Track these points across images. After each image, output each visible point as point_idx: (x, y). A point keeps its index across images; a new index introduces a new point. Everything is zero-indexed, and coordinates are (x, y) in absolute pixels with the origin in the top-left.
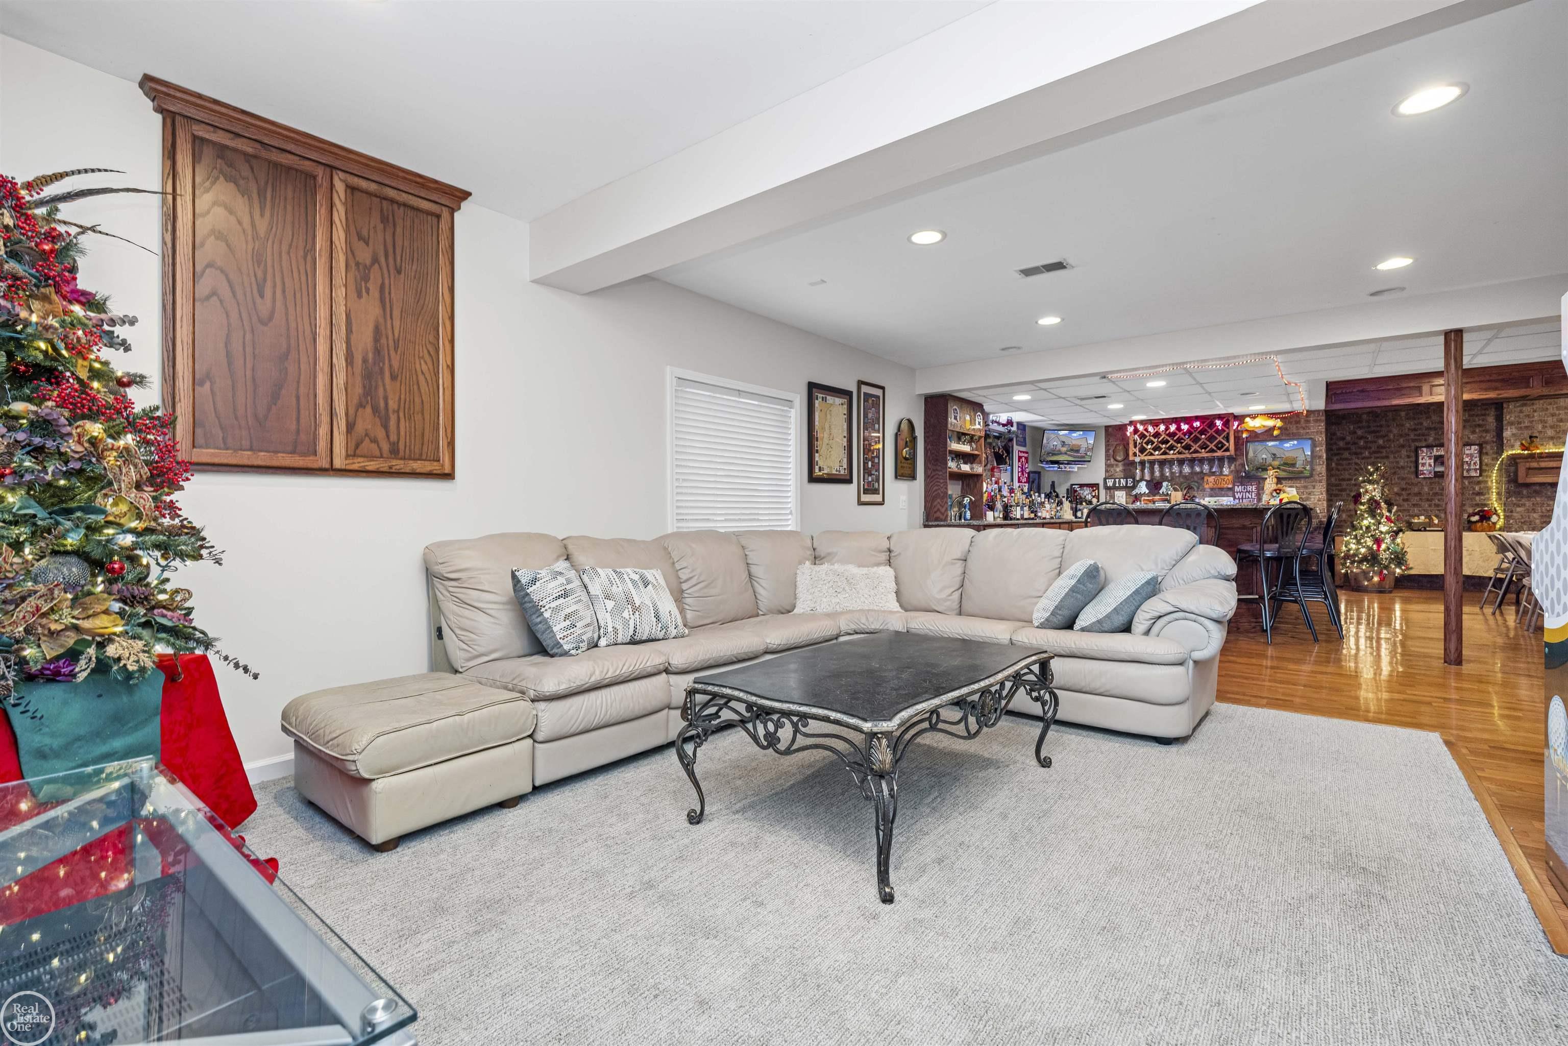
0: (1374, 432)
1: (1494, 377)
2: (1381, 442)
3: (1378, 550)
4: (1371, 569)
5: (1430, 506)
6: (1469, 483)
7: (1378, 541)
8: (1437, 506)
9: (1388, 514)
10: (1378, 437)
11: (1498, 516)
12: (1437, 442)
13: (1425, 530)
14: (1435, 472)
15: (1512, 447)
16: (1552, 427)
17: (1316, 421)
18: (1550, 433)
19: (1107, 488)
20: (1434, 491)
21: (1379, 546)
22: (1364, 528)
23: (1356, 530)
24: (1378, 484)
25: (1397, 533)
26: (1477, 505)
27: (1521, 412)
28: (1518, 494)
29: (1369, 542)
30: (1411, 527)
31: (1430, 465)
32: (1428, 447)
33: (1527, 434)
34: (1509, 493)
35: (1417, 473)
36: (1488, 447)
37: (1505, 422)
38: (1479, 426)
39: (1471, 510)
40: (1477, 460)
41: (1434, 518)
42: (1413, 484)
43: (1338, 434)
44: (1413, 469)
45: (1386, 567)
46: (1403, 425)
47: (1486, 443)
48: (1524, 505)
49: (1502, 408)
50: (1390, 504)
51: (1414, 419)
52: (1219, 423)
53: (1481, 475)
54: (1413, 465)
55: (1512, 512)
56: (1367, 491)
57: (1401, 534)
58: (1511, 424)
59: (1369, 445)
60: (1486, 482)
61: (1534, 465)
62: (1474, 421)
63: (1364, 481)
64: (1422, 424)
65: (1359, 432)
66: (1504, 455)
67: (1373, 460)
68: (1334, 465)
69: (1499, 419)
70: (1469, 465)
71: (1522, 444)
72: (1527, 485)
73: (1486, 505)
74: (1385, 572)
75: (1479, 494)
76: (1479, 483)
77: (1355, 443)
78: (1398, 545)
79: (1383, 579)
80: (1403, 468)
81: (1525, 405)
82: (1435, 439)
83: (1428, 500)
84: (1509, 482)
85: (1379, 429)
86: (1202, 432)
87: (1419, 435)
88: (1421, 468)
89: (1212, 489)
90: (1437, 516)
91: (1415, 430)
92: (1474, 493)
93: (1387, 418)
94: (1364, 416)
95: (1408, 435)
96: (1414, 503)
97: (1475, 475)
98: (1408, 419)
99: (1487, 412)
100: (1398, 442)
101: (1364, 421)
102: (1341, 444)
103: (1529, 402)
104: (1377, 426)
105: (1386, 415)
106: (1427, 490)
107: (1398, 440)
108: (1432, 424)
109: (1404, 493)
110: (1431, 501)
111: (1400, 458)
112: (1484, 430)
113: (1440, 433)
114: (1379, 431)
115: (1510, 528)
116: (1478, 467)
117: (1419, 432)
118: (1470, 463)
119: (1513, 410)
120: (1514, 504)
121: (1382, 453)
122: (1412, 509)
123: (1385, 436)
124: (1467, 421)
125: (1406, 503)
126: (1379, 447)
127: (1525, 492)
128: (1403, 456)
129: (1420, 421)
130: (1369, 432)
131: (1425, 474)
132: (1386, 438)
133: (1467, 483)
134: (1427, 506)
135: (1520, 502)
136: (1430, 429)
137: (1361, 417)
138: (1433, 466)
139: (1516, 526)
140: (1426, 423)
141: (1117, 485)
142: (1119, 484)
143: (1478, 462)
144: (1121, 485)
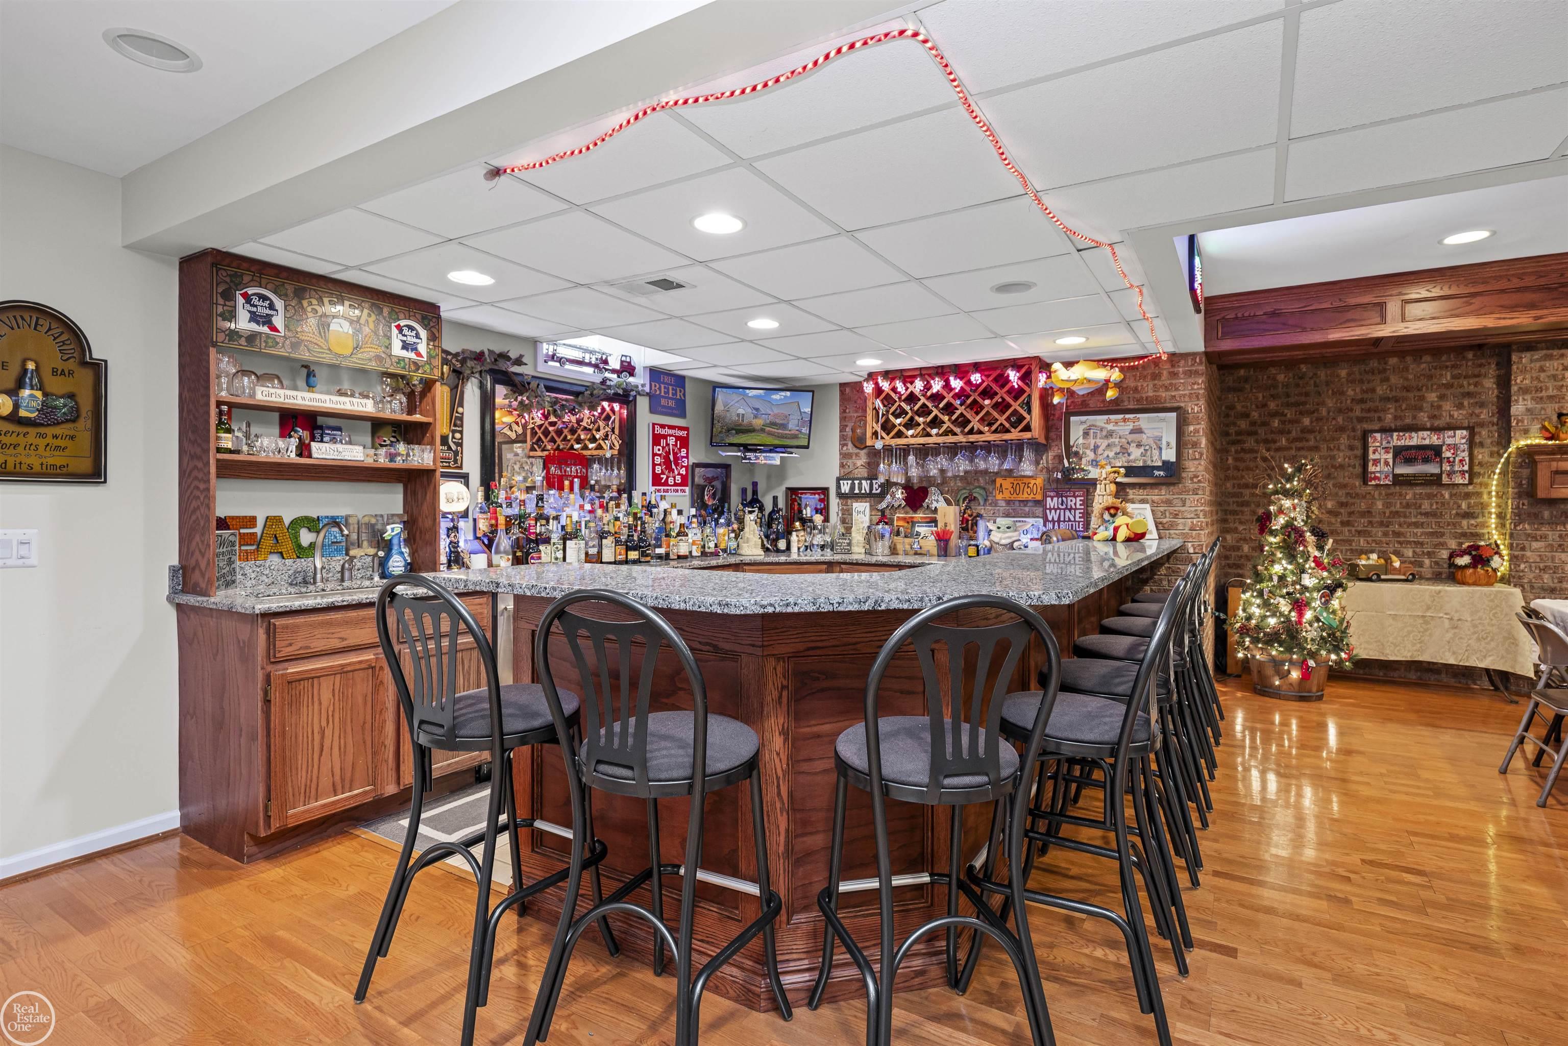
0: (1297, 404)
1: (1529, 281)
2: (1306, 421)
3: (1300, 622)
4: (1287, 656)
5: (1385, 534)
6: (1451, 495)
7: (1299, 606)
8: (1397, 534)
9: (1317, 554)
10: (1302, 413)
11: (1501, 556)
12: (1399, 423)
13: (1379, 580)
14: (1395, 476)
15: (1526, 432)
17: (1189, 374)
19: (841, 495)
20: (1393, 509)
21: (1301, 615)
22: (1275, 579)
23: (1261, 581)
24: (1300, 496)
25: (1331, 590)
26: (1464, 535)
27: (1542, 370)
28: (1535, 518)
29: (1284, 606)
30: (1355, 574)
31: (1387, 463)
32: (1383, 430)
33: (1551, 409)
34: (1520, 516)
35: (1365, 476)
36: (1484, 433)
37: (1514, 389)
38: (1469, 395)
39: (1453, 544)
40: (1466, 454)
41: (1394, 558)
42: (1357, 495)
43: (1239, 407)
44: (1358, 470)
45: (1313, 655)
46: (1342, 393)
47: (1482, 425)
48: (1544, 537)
49: (1509, 363)
50: (1320, 536)
51: (1361, 381)
52: (1013, 376)
53: (1471, 482)
54: (1358, 463)
55: (1523, 549)
56: (1281, 511)
57: (1339, 593)
58: (1524, 391)
59: (1288, 427)
60: (1479, 494)
61: (1565, 465)
62: (1462, 386)
63: (1276, 492)
64: (1373, 390)
65: (1272, 405)
66: (1512, 448)
67: (1293, 452)
68: (1230, 461)
69: (1504, 383)
70: (1451, 463)
71: (1544, 428)
72: (1552, 502)
73: (1479, 536)
74: (1311, 663)
75: (1468, 515)
76: (1467, 495)
77: (1264, 424)
78: (1334, 612)
79: (1307, 674)
80: (1341, 467)
81: (1550, 357)
82: (1396, 418)
83: (1381, 524)
84: (1519, 495)
85: (1303, 399)
86: (987, 393)
87: (1369, 410)
88: (1371, 468)
89: (1009, 502)
90: (1397, 554)
91: (1362, 401)
92: (1457, 514)
93: (1318, 381)
94: (1281, 377)
95: (1352, 410)
96: (1359, 529)
97: (1461, 482)
98: (1353, 382)
99: (1483, 371)
100: (1334, 422)
101: (1280, 386)
102: (1243, 424)
103: (1555, 352)
104: (1300, 394)
105: (1315, 374)
106: (1380, 507)
107: (1334, 419)
108: (1391, 390)
109: (1342, 511)
110: (1388, 526)
111: (1339, 449)
112: (1476, 403)
113: (1403, 407)
114: (1304, 403)
115: (1520, 578)
116: (1466, 468)
117: (1369, 405)
118: (1454, 462)
119: (1532, 361)
120: (1529, 535)
121: (1307, 441)
122: (1356, 539)
123: (1314, 412)
124: (1449, 386)
125: (1346, 529)
126: (1303, 431)
127: (1546, 514)
128: (1342, 447)
129: (1370, 386)
130: (1288, 405)
131: (1379, 479)
132: (1315, 414)
133: (1447, 496)
134: (1380, 534)
135: (1539, 533)
136: (1388, 399)
137: (1274, 379)
138: (1391, 464)
139: (1530, 576)
140: (1382, 389)
141: (857, 491)
142: (860, 489)
143: (1467, 459)
144: (863, 491)
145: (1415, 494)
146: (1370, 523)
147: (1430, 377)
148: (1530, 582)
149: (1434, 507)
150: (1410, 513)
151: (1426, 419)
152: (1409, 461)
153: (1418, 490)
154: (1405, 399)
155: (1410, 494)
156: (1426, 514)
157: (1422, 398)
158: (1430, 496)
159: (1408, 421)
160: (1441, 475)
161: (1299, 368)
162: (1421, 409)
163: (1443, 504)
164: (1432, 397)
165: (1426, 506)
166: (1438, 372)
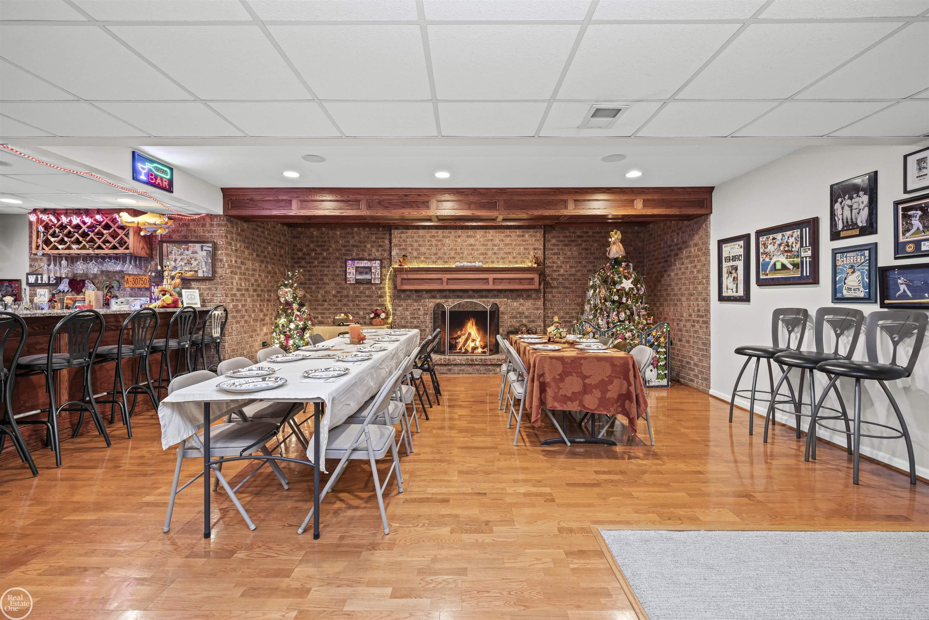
0: (321, 246)
2: (325, 254)
5: (353, 305)
6: (375, 288)
7: (288, 337)
8: (358, 305)
9: (299, 313)
10: (323, 250)
11: (388, 313)
12: (357, 256)
13: (343, 325)
14: (356, 280)
15: (395, 262)
16: (416, 250)
17: (219, 225)
18: (415, 254)
19: (28, 284)
20: (356, 294)
21: (288, 342)
22: (279, 326)
25: (303, 330)
26: (379, 305)
27: (401, 237)
28: (398, 297)
30: (335, 323)
31: (353, 274)
32: (352, 259)
33: (403, 253)
34: (394, 297)
35: (346, 279)
36: (384, 262)
37: (393, 244)
38: (381, 246)
40: (379, 271)
41: (350, 315)
42: (343, 288)
44: (343, 277)
46: (338, 242)
47: (385, 259)
48: (402, 305)
49: (391, 234)
50: (301, 304)
51: (345, 237)
53: (381, 283)
54: (344, 274)
55: (396, 310)
57: (306, 331)
58: (396, 246)
59: (318, 256)
60: (383, 288)
61: (405, 276)
62: (378, 242)
64: (349, 242)
65: (312, 246)
66: (391, 268)
67: (320, 268)
69: (390, 242)
71: (400, 261)
72: (404, 291)
73: (384, 305)
75: (380, 297)
76: (381, 288)
77: (309, 254)
78: (304, 340)
80: (338, 275)
81: (402, 233)
82: (357, 254)
83: (352, 301)
84: (394, 288)
85: (323, 244)
86: (106, 227)
87: (347, 251)
88: (348, 276)
89: (132, 289)
91: (345, 246)
92: (377, 296)
93: (329, 236)
94: (315, 233)
95: (341, 250)
97: (378, 282)
98: (341, 237)
99: (385, 236)
100: (335, 255)
101: (315, 237)
102: (300, 254)
103: (404, 231)
104: (322, 242)
105: (328, 233)
106: (351, 293)
107: (335, 253)
108: (355, 242)
109: (338, 295)
110: (354, 302)
111: (336, 267)
112: (382, 250)
113: (359, 250)
114: (324, 246)
115: (395, 322)
116: (379, 277)
117: (348, 248)
118: (375, 274)
119: (398, 234)
120: (397, 305)
121: (325, 263)
124: (374, 242)
125: (339, 303)
126: (323, 258)
127: (402, 296)
128: (338, 266)
129: (348, 239)
130: (318, 246)
131: (350, 281)
132: (328, 251)
135: (399, 303)
136: (354, 246)
137: (312, 234)
138: (355, 274)
139: (398, 321)
140: (352, 242)
141: (39, 282)
142: (42, 280)
143: (380, 273)
144: (44, 282)
145: (363, 288)
146: (348, 300)
147: (368, 238)
148: (398, 324)
149: (370, 293)
150: (362, 296)
151: (366, 256)
152: (361, 273)
153: (365, 286)
154: (360, 246)
155: (362, 288)
156: (367, 296)
157: (365, 246)
158: (369, 289)
159: (361, 256)
160: (371, 279)
161: (322, 231)
162: (365, 251)
163: (373, 292)
164: (369, 246)
165: (367, 293)
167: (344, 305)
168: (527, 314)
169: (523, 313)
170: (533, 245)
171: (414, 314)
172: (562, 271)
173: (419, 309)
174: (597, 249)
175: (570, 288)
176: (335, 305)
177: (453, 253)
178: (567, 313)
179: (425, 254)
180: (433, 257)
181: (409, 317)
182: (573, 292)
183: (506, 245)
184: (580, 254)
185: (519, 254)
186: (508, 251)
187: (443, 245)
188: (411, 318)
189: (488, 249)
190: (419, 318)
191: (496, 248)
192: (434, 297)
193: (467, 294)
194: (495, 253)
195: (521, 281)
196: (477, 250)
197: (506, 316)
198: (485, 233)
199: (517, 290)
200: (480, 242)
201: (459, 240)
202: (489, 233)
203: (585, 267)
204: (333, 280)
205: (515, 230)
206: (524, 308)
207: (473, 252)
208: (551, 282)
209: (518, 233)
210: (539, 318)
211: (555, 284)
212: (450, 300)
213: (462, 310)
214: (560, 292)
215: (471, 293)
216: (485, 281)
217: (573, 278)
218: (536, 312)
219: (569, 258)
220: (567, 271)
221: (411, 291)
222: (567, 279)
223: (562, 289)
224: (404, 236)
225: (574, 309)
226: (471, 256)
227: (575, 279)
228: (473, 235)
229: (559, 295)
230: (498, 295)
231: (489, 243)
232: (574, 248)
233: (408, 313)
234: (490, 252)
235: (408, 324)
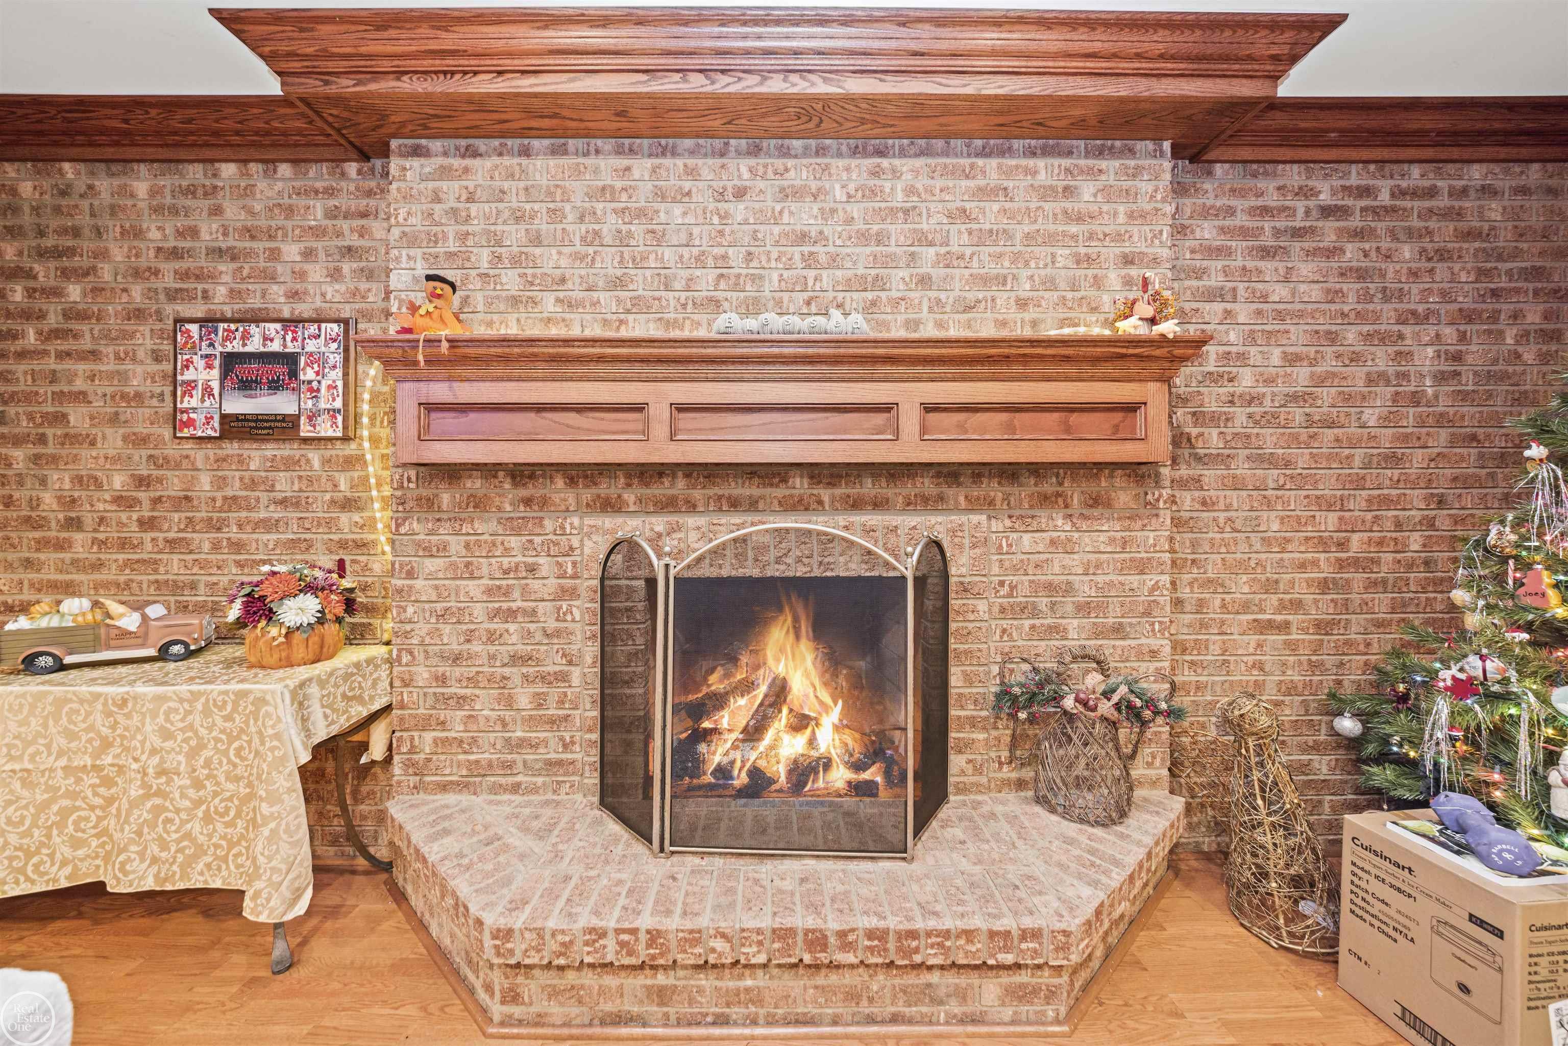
0: (58, 253)
2: (74, 292)
5: (216, 547)
6: (326, 461)
8: (237, 546)
10: (66, 274)
12: (238, 306)
14: (225, 418)
20: (228, 491)
27: (437, 198)
28: (427, 508)
31: (208, 391)
38: (349, 252)
40: (339, 372)
42: (165, 459)
44: (164, 404)
46: (138, 233)
47: (369, 314)
48: (442, 549)
51: (174, 211)
53: (346, 437)
54: (166, 389)
58: (411, 239)
59: (41, 303)
62: (339, 234)
64: (194, 232)
67: (51, 363)
70: (315, 393)
75: (348, 504)
76: (344, 463)
80: (138, 397)
82: (234, 294)
85: (68, 242)
87: (185, 276)
88: (183, 401)
91: (175, 254)
92: (333, 502)
93: (96, 203)
94: (26, 188)
95: (155, 273)
96: (172, 535)
97: (330, 433)
98: (157, 210)
100: (125, 298)
101: (27, 209)
104: (63, 231)
105: (91, 187)
106: (207, 487)
107: (125, 290)
108: (225, 234)
109: (142, 495)
110: (219, 529)
111: (134, 360)
112: (362, 270)
113: (245, 272)
114: (71, 252)
115: (407, 635)
116: (338, 404)
117: (188, 263)
118: (318, 390)
120: (418, 544)
121: (76, 337)
122: (165, 557)
123: (87, 274)
124: (319, 232)
125: (148, 536)
126: (68, 315)
127: (446, 498)
128: (141, 354)
129: (192, 221)
130: (42, 254)
132: (91, 278)
133: (316, 464)
134: (206, 546)
135: (434, 538)
136: (218, 253)
137: (14, 192)
138: (216, 392)
139: (422, 629)
140: (209, 231)
143: (340, 384)
145: (261, 458)
146: (190, 520)
147: (290, 211)
148: (422, 644)
149: (296, 488)
150: (258, 500)
151: (282, 300)
152: (247, 386)
153: (268, 450)
154: (249, 254)
155: (254, 458)
156: (283, 502)
157: (274, 255)
158: (290, 464)
159: (255, 302)
160: (298, 417)
161: (60, 171)
162: (273, 278)
163: (310, 480)
164: (291, 251)
165: (284, 484)
166: (302, 202)
167: (172, 544)
168: (1085, 590)
169: (1069, 589)
170: (1119, 237)
171: (507, 593)
172: (1246, 380)
173: (532, 569)
174: (1414, 274)
175: (1287, 465)
176: (124, 544)
177: (706, 278)
178: (1271, 586)
179: (563, 280)
180: (602, 296)
181: (479, 611)
182: (1300, 482)
183: (983, 238)
184: (1334, 295)
185: (1050, 284)
186: (992, 269)
187: (658, 237)
188: (494, 615)
189: (889, 261)
190: (534, 612)
191: (932, 251)
192: (609, 506)
193: (780, 492)
194: (924, 281)
195: (1074, 418)
196: (834, 261)
197: (982, 606)
198: (875, 173)
199: (1037, 470)
200: (850, 221)
201: (739, 210)
202: (896, 174)
203: (1356, 358)
204: (114, 420)
205: (1031, 162)
206: (1075, 561)
207: (811, 274)
208: (1194, 431)
209: (1042, 176)
210: (1147, 613)
211: (1213, 439)
212: (691, 521)
213: (755, 573)
214: (1237, 485)
215: (799, 485)
216: (879, 419)
217: (1298, 414)
218: (1134, 580)
219: (1280, 316)
220: (1270, 381)
221: (489, 470)
222: (1270, 419)
223: (1242, 468)
224: (451, 189)
225: (1302, 566)
226: (801, 297)
227: (1310, 422)
228: (814, 185)
229: (1234, 497)
230: (941, 498)
231: (896, 229)
232: (1306, 269)
233: (474, 588)
234: (899, 276)
235: (476, 647)
